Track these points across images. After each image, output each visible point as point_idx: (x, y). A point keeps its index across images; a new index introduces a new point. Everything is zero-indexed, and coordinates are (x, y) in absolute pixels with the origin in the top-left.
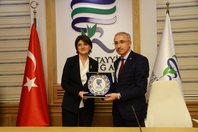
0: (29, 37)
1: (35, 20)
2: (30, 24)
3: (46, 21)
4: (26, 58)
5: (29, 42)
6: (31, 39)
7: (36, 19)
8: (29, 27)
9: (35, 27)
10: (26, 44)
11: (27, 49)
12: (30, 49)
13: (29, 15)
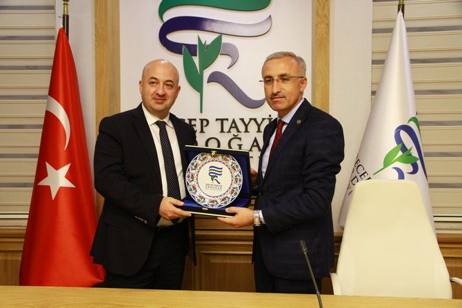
0: (51, 63)
1: (66, 19)
2: (53, 28)
3: (96, 24)
4: (44, 115)
5: (50, 75)
6: (55, 68)
7: (68, 16)
8: (52, 38)
9: (65, 36)
10: (44, 79)
11: (46, 92)
12: (53, 92)
13: (52, 8)
